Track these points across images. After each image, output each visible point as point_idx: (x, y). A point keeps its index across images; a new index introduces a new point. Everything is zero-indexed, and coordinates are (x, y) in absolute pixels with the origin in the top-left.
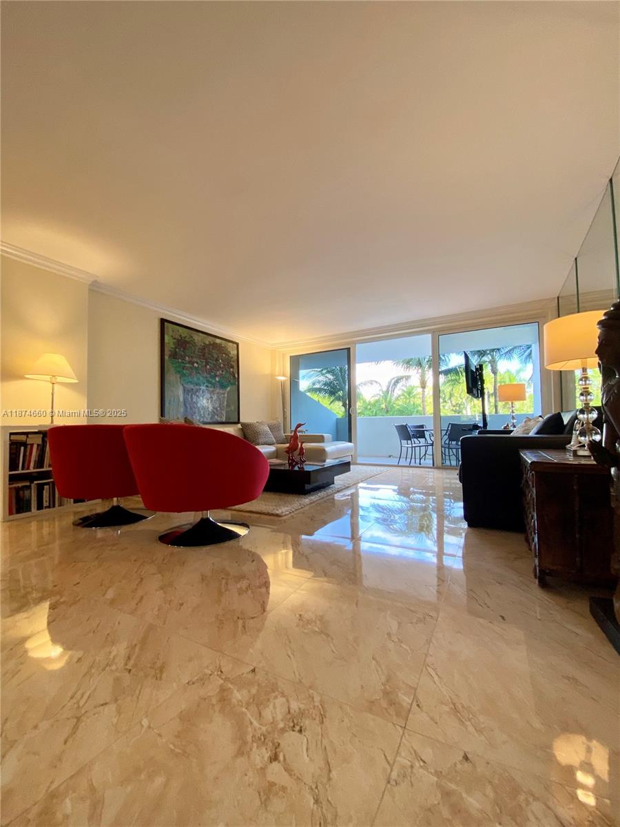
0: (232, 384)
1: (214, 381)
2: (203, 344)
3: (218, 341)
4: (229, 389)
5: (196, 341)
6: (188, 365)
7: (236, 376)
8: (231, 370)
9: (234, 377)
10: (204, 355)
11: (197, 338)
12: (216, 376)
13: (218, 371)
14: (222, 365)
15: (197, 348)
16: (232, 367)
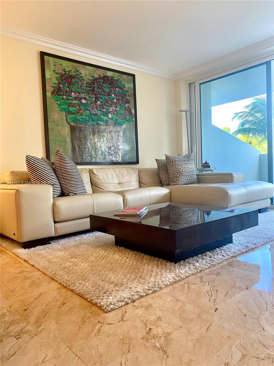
0: (128, 121)
1: (105, 118)
2: (91, 78)
3: (109, 74)
4: (124, 126)
5: (83, 75)
6: (74, 102)
7: (133, 111)
8: (127, 105)
9: (130, 112)
10: (93, 90)
11: (85, 72)
12: (108, 112)
13: (111, 107)
14: (115, 100)
15: (85, 82)
16: (128, 102)
